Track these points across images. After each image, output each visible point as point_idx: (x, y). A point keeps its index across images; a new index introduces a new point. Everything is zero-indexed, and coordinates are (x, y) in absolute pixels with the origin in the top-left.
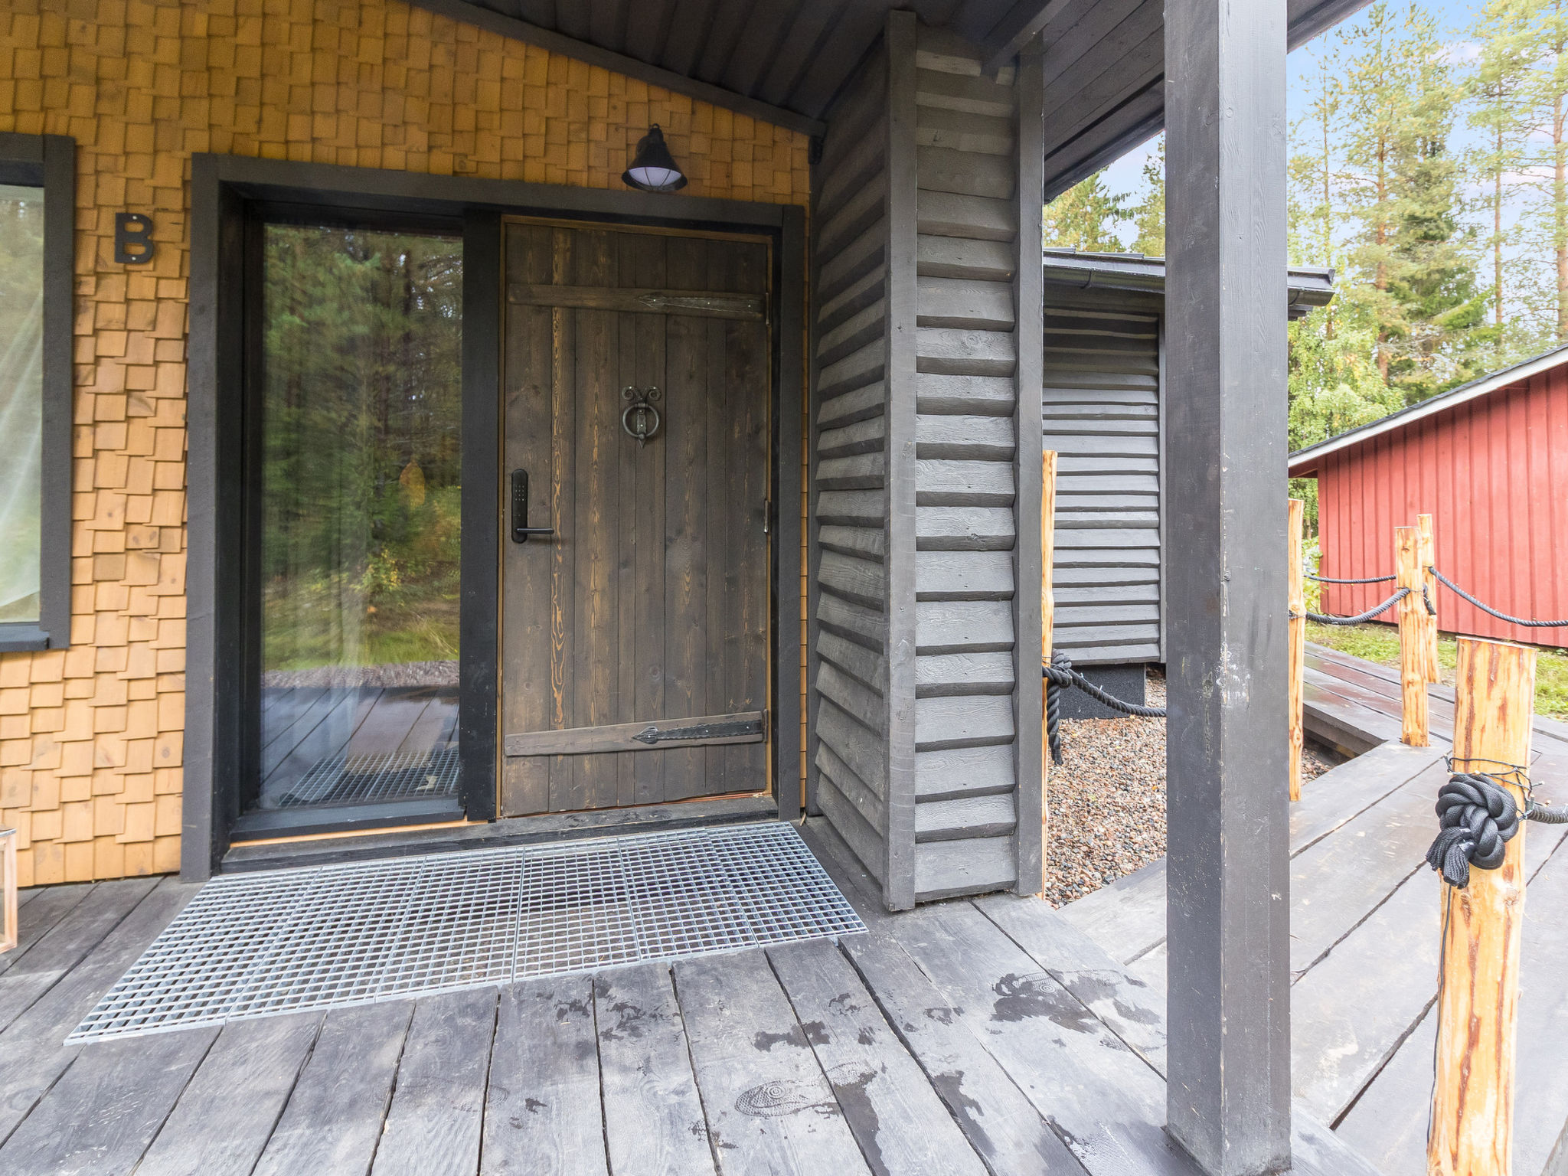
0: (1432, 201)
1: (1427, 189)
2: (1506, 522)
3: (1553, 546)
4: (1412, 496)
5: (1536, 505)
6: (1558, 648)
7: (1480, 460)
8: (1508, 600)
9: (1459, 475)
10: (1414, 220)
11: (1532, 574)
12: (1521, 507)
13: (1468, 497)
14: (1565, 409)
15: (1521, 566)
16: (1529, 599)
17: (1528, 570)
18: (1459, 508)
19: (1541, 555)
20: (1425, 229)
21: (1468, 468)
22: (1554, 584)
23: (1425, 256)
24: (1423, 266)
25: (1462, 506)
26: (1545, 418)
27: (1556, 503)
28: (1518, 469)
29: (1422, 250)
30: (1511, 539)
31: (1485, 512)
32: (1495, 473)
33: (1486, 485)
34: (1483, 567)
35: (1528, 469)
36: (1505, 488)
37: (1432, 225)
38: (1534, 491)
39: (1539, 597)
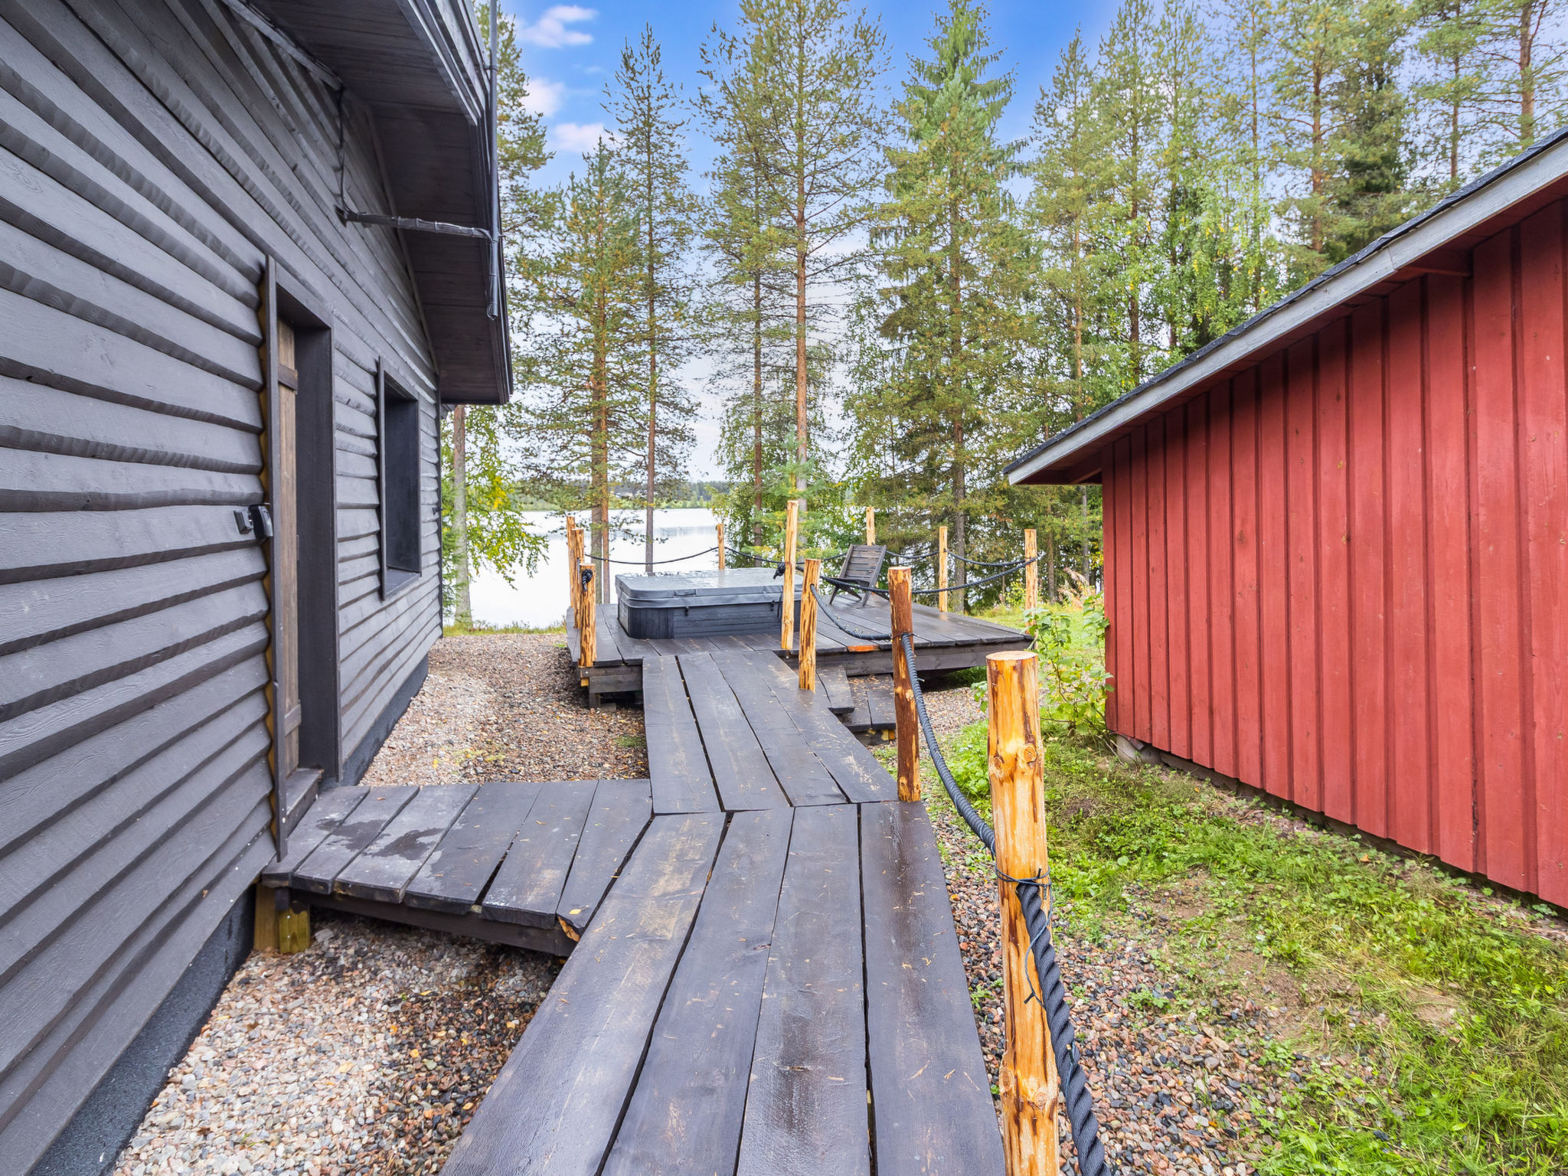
0: (1374, 143)
1: (1370, 128)
2: (1420, 586)
3: (1524, 651)
4: (1244, 522)
5: (1486, 551)
6: (1540, 901)
7: (1367, 447)
8: (1423, 763)
9: (1325, 478)
10: (1355, 166)
11: (1474, 714)
12: (1451, 553)
13: (1343, 529)
14: (1559, 316)
15: (1453, 690)
16: (1467, 769)
17: (1466, 702)
18: (1326, 549)
19: (1497, 670)
20: (1367, 177)
21: (1342, 463)
22: (1526, 742)
23: (1367, 210)
24: (1363, 222)
25: (1332, 546)
26: (1507, 341)
27: (1532, 547)
28: (1448, 464)
29: (1363, 204)
30: (1429, 628)
31: (1376, 563)
32: (1397, 476)
33: (1379, 502)
34: (1373, 681)
35: (1468, 463)
36: (1417, 508)
37: (1376, 173)
38: (1482, 516)
39: (1492, 768)
